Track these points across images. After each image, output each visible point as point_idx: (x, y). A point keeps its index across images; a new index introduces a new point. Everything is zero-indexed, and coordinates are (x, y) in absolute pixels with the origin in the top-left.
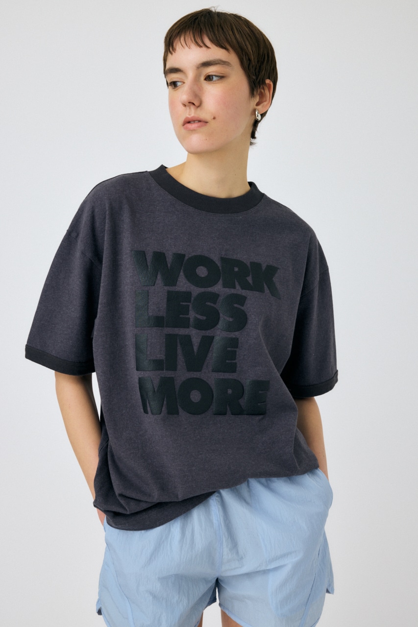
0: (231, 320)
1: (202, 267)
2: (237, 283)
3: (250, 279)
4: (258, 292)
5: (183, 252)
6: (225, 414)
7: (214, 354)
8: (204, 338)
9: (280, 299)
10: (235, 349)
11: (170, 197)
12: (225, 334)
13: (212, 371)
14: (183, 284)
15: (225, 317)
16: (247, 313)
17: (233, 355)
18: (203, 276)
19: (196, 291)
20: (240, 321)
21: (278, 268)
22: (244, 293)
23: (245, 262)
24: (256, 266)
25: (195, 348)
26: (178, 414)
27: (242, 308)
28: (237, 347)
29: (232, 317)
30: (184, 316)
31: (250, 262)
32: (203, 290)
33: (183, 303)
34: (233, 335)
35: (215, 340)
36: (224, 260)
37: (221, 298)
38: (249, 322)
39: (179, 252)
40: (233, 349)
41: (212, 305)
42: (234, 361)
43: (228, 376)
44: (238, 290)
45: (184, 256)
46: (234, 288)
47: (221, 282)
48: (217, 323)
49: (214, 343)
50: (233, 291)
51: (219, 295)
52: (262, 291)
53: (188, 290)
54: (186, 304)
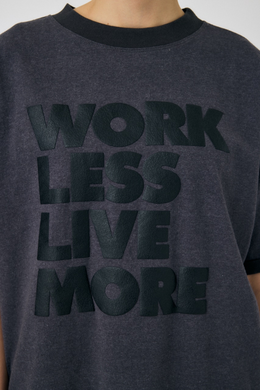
0: (159, 187)
1: (118, 119)
2: (166, 137)
3: (184, 130)
4: (195, 147)
5: (92, 102)
7: (139, 235)
8: (124, 214)
9: (229, 152)
10: (166, 227)
12: (153, 207)
13: (138, 258)
14: (91, 144)
15: (152, 184)
16: (180, 177)
17: (164, 235)
18: (119, 131)
19: (110, 151)
20: (172, 188)
21: (223, 113)
23: (179, 105)
24: (195, 110)
25: (113, 228)
27: (174, 170)
28: (169, 224)
29: (160, 184)
30: (96, 185)
31: (187, 105)
32: (119, 149)
33: (94, 169)
34: (162, 207)
35: (139, 215)
36: (149, 105)
37: (144, 160)
38: (183, 189)
39: (88, 102)
40: (163, 226)
41: (133, 168)
42: (166, 243)
43: (157, 263)
44: (169, 147)
45: (94, 106)
46: (163, 144)
47: (144, 136)
48: (141, 193)
49: (139, 219)
50: (160, 149)
51: (140, 156)
52: (202, 144)
53: (99, 150)
54: (97, 169)
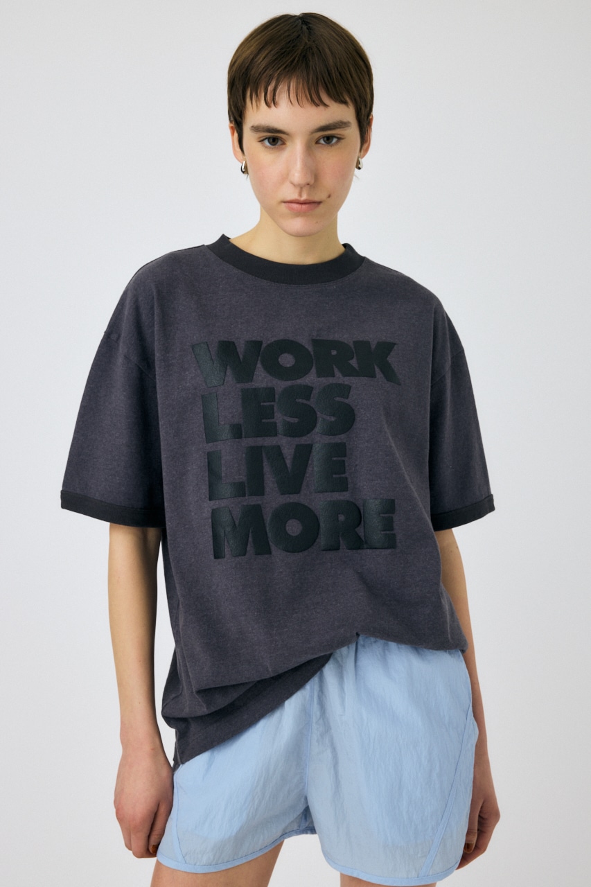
0: (333, 419)
1: (286, 355)
2: (336, 370)
3: (354, 362)
4: (366, 378)
5: (259, 339)
6: (338, 549)
7: (315, 468)
8: (299, 448)
9: (400, 385)
10: (343, 459)
11: (236, 271)
12: (327, 439)
13: (315, 492)
14: (262, 379)
15: (325, 417)
16: (354, 408)
17: (341, 467)
18: (288, 366)
19: (280, 385)
20: (346, 419)
21: (395, 344)
22: (346, 381)
23: (346, 342)
24: (362, 345)
25: (288, 462)
26: (270, 553)
27: (346, 401)
28: (345, 456)
29: (334, 415)
30: (269, 421)
31: (354, 342)
33: (265, 404)
34: (338, 439)
35: (314, 448)
36: (316, 342)
37: (315, 392)
38: (358, 419)
39: (254, 339)
40: (339, 459)
41: (305, 401)
42: (344, 476)
43: (337, 496)
44: (339, 378)
45: (259, 343)
46: (333, 375)
47: (314, 370)
48: (314, 426)
49: (314, 453)
50: (331, 380)
51: (312, 388)
52: (373, 375)
53: (270, 385)
54: (268, 404)
